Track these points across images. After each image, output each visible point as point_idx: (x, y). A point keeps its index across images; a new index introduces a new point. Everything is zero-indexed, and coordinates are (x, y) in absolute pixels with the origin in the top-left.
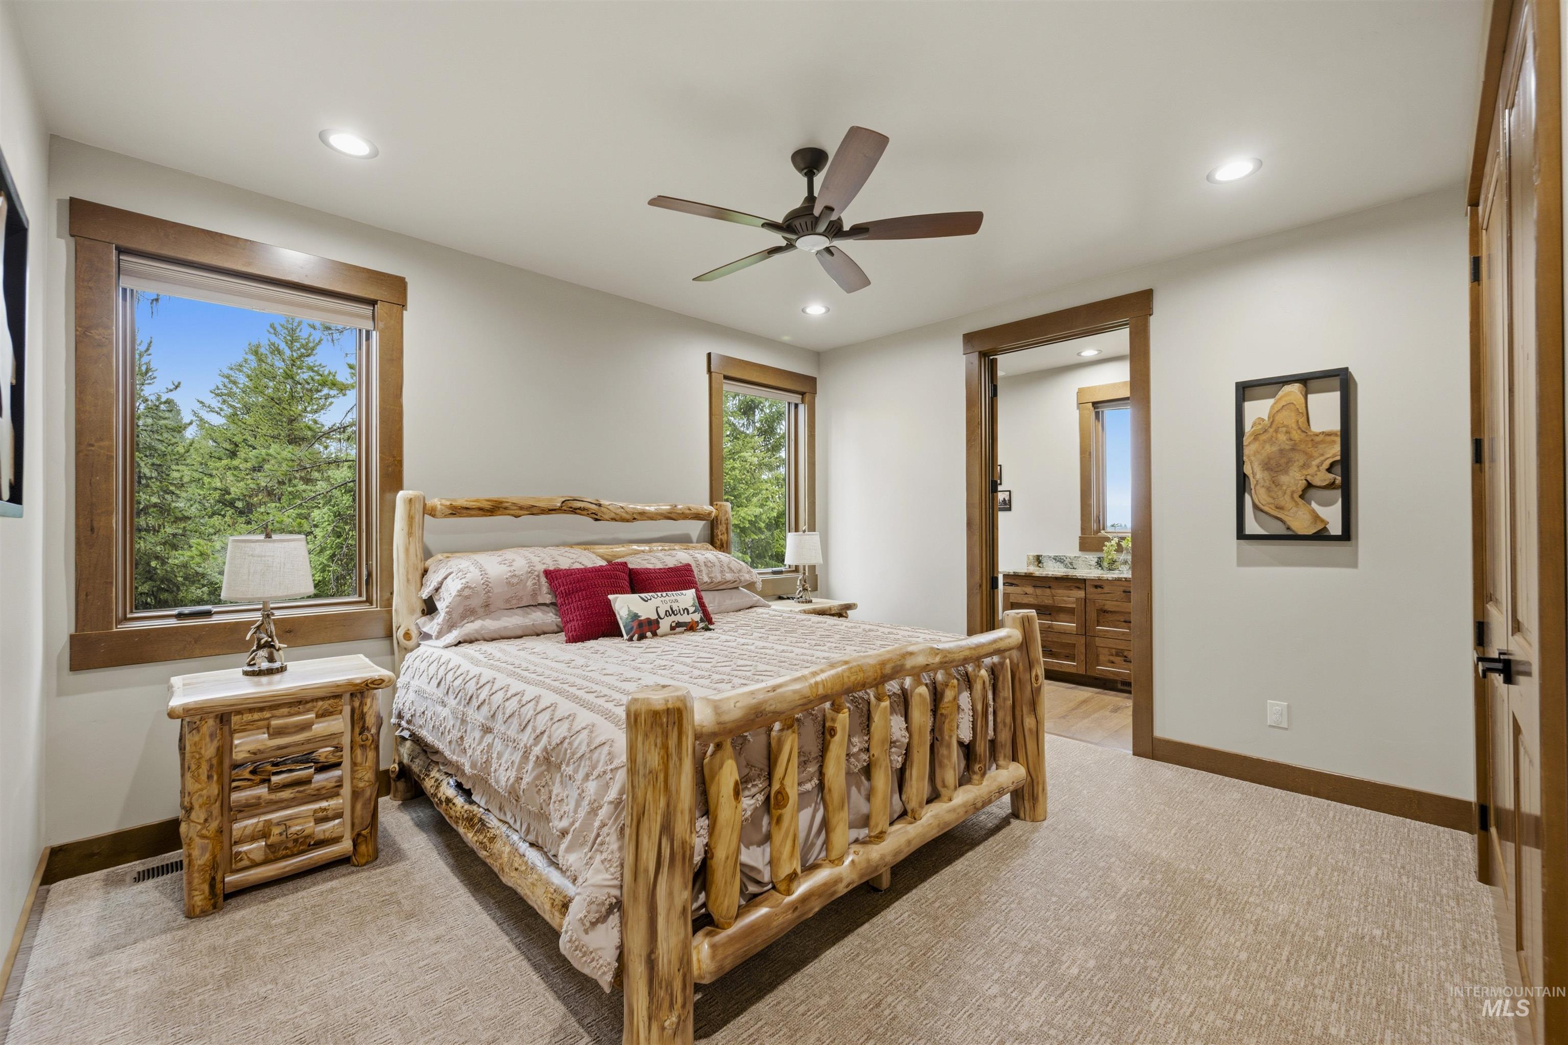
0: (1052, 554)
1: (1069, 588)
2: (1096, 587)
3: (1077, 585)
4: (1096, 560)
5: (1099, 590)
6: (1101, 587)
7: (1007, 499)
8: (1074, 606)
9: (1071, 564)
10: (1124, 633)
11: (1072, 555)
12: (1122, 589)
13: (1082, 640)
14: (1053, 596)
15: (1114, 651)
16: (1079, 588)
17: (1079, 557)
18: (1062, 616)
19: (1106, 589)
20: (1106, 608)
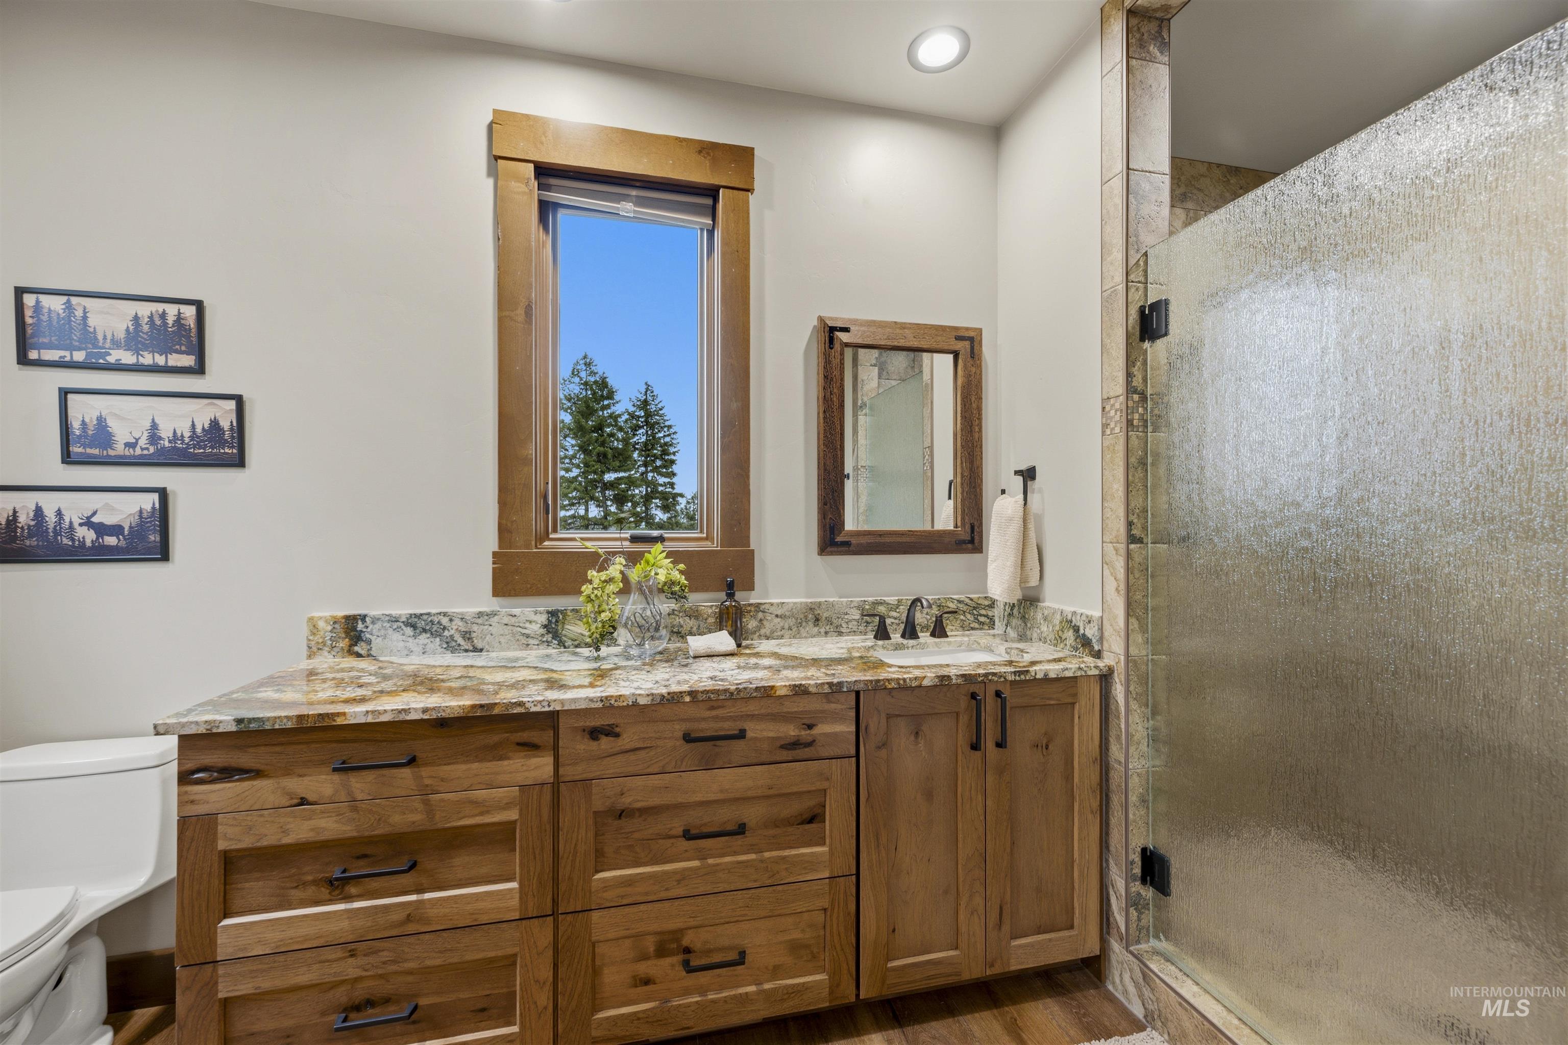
0: (403, 611)
1: (495, 752)
2: (595, 733)
3: (525, 736)
4: (543, 619)
5: (605, 743)
6: (610, 732)
7: (225, 424)
8: (513, 815)
9: (467, 636)
10: (682, 877)
11: (471, 610)
12: (679, 729)
13: (543, 934)
14: (425, 792)
15: (650, 944)
16: (531, 747)
17: (493, 614)
18: (462, 861)
19: (628, 739)
20: (626, 801)
